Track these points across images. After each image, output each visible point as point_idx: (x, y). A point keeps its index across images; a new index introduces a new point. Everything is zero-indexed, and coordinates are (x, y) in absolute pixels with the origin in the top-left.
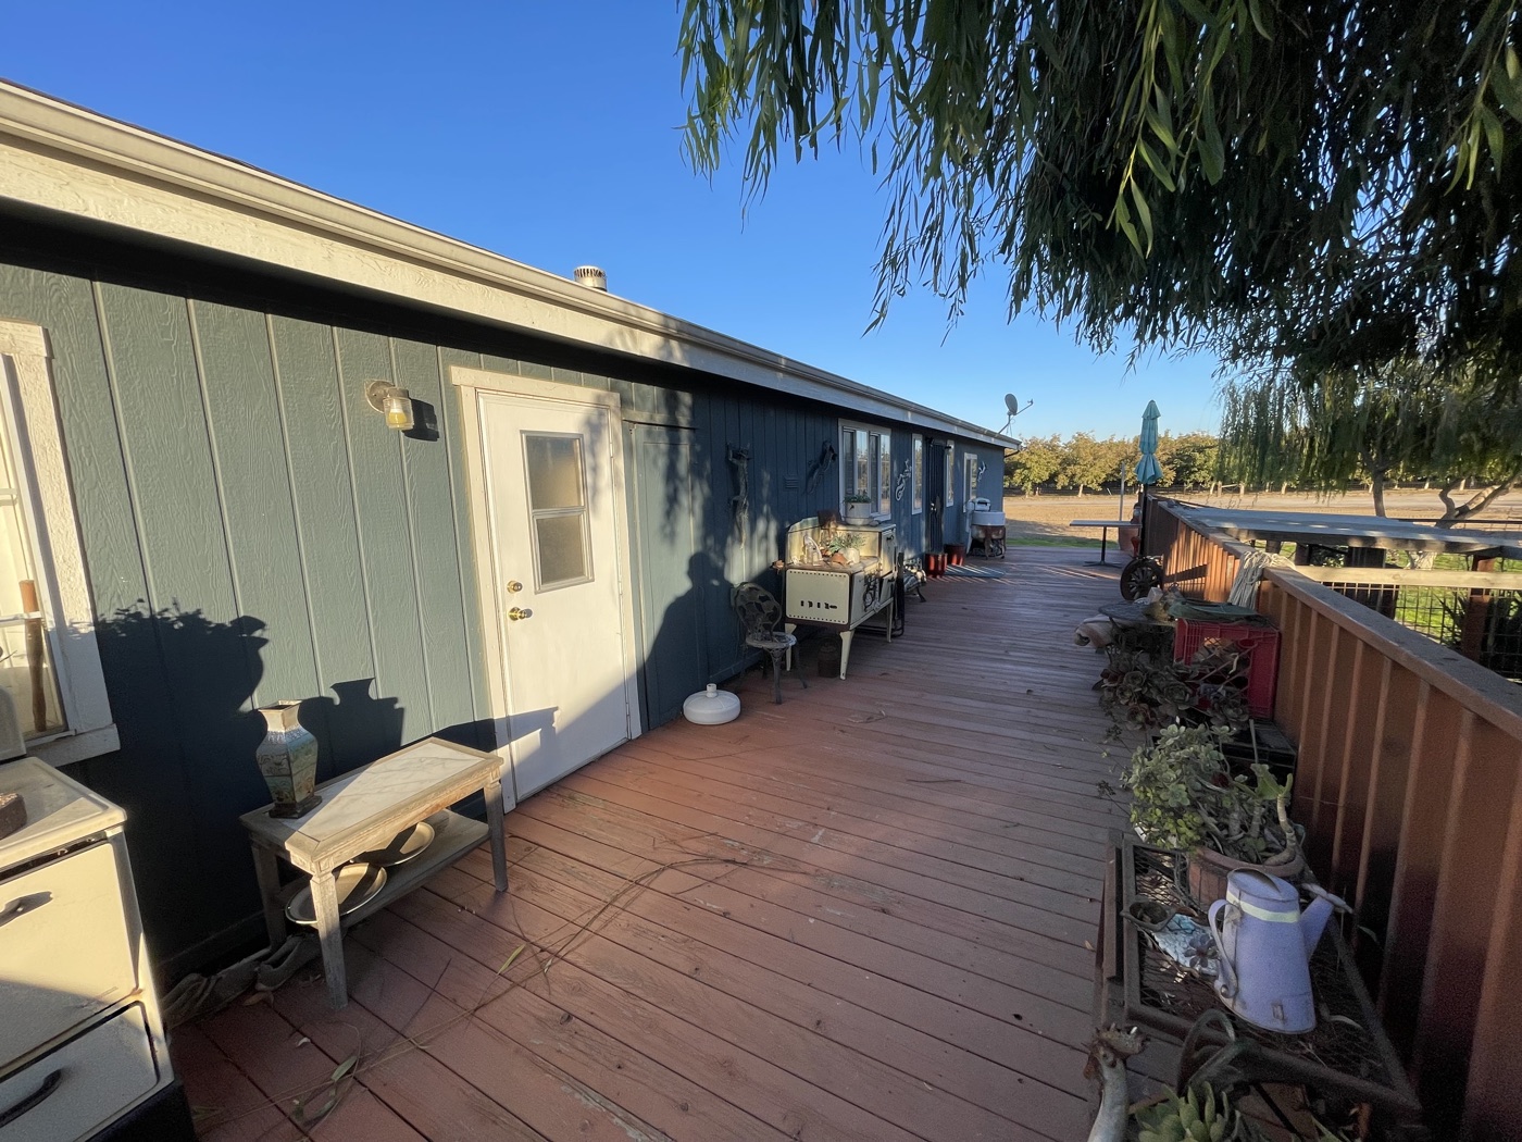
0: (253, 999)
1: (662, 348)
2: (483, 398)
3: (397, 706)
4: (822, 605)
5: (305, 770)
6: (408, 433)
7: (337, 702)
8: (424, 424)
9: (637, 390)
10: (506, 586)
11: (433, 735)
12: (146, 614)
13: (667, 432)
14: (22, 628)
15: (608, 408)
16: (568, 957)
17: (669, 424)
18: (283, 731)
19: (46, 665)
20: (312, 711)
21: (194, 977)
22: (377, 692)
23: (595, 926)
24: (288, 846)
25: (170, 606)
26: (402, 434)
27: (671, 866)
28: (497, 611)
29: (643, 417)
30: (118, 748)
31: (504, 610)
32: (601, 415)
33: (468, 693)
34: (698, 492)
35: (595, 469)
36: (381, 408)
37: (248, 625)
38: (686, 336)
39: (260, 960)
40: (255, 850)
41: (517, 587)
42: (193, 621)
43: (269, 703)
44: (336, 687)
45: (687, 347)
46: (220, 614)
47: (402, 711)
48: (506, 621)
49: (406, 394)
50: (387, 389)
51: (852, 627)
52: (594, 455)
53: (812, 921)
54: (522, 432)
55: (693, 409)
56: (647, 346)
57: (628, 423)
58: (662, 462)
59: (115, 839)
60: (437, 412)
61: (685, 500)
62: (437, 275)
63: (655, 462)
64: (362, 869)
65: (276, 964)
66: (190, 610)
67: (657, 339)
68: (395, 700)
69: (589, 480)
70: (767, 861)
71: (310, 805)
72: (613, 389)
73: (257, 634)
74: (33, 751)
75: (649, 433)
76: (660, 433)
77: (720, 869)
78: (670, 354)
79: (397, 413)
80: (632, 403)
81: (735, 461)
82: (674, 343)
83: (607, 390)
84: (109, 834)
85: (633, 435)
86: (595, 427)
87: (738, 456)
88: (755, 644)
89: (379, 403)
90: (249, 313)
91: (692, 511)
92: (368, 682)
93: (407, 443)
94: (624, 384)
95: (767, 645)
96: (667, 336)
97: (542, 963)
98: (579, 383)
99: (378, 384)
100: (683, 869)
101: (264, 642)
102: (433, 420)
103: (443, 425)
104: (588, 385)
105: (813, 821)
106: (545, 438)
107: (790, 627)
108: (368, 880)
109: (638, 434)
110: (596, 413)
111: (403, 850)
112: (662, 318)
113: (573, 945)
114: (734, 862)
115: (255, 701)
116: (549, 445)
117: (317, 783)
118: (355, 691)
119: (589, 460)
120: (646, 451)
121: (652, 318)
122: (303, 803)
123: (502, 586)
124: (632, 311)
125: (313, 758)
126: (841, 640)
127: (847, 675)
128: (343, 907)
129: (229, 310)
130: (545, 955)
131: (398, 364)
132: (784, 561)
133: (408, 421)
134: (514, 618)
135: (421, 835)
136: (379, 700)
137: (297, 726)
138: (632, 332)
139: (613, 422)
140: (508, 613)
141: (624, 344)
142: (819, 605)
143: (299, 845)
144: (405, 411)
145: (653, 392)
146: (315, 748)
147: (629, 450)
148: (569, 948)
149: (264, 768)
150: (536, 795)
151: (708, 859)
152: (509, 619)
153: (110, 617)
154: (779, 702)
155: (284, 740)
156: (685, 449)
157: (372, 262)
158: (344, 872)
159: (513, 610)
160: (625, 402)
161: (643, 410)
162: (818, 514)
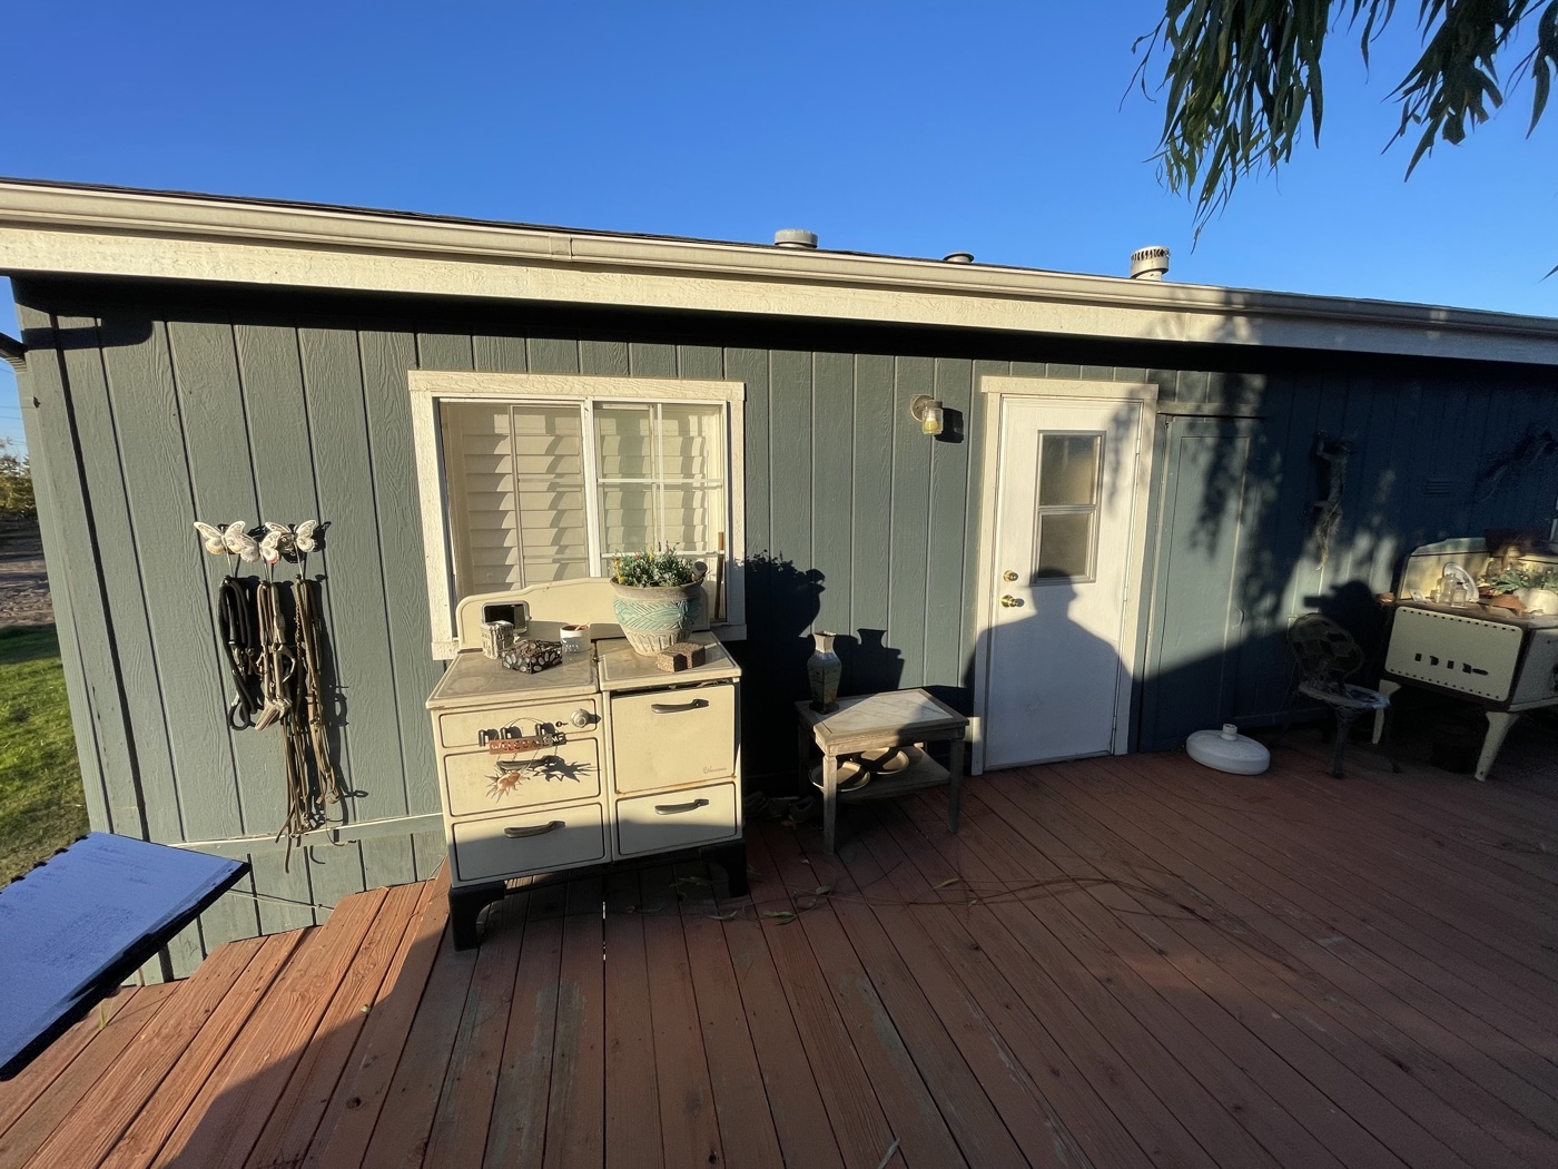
0: (785, 823)
1: (1223, 327)
2: (1007, 402)
3: (900, 657)
4: (1458, 667)
5: (831, 686)
6: (939, 437)
7: (860, 642)
8: (953, 427)
9: (1184, 378)
10: (1003, 574)
11: (923, 688)
12: (767, 560)
13: (1218, 426)
14: (716, 559)
15: (1142, 402)
16: (991, 906)
17: (1224, 413)
18: (823, 651)
19: (723, 582)
20: (841, 643)
21: (760, 793)
22: (888, 642)
23: (1022, 895)
24: (815, 730)
25: (778, 556)
26: (934, 438)
27: (1116, 883)
28: (991, 596)
29: (1187, 407)
30: (745, 638)
31: (998, 596)
32: (1132, 410)
33: (956, 662)
34: (1255, 495)
35: (1116, 469)
36: (920, 417)
37: (815, 575)
38: (1259, 309)
39: (793, 801)
40: (799, 727)
41: (1013, 577)
42: (788, 566)
43: (819, 631)
44: (861, 631)
45: (1259, 321)
46: (801, 567)
47: (902, 661)
48: (998, 606)
49: (940, 405)
50: (926, 402)
51: (1512, 708)
52: (1117, 452)
53: (1275, 1016)
54: (1040, 431)
55: (1264, 395)
56: (1199, 329)
57: (1163, 420)
58: (1204, 459)
59: (735, 684)
60: (965, 418)
61: (1233, 505)
62: (976, 300)
63: (1194, 459)
64: (856, 768)
65: (801, 807)
66: (788, 561)
67: (1215, 319)
68: (898, 652)
69: (1107, 478)
70: (1238, 931)
71: (831, 709)
72: (1151, 380)
73: (819, 582)
74: (712, 629)
75: (1191, 427)
76: (1207, 427)
77: (1173, 911)
78: (1232, 334)
79: (931, 421)
80: (1174, 394)
81: (1326, 457)
82: (1240, 321)
83: (1144, 382)
84: (735, 681)
85: (1169, 430)
86: (1122, 423)
87: (1333, 448)
88: (1311, 693)
89: (919, 413)
90: (845, 355)
91: (1242, 517)
92: (882, 633)
93: (936, 445)
94: (1166, 374)
95: (1332, 699)
96: (1228, 313)
97: (968, 900)
98: (1110, 378)
99: (922, 398)
100: (1127, 890)
101: (822, 589)
102: (961, 425)
103: (968, 430)
104: (1120, 379)
105: (1330, 922)
106: (1064, 436)
107: (1390, 687)
108: (858, 776)
109: (1177, 428)
110: (1126, 408)
111: (885, 766)
112: (1223, 294)
113: (998, 899)
114: (1192, 912)
115: (813, 629)
116: (1067, 443)
117: (838, 696)
118: (872, 636)
119: (1109, 457)
120: (1183, 447)
121: (1209, 297)
122: (828, 705)
123: (999, 573)
124: (1181, 294)
125: (838, 676)
126: (1486, 724)
127: (1490, 776)
128: (839, 786)
129: (833, 355)
130: (972, 895)
131: (938, 380)
132: (1395, 595)
133: (938, 428)
134: (1006, 605)
135: (899, 760)
136: (887, 648)
137: (831, 650)
138: (1179, 318)
139: (1146, 417)
140: (1001, 599)
141: (1167, 330)
142: (1451, 665)
143: (821, 731)
144: (937, 420)
145: (1205, 379)
146: (840, 669)
147: (1160, 446)
148: (993, 899)
149: (810, 674)
150: (1004, 771)
151: (1162, 895)
152: (1001, 605)
153: (751, 559)
154: (1338, 776)
155: (823, 658)
156: (1243, 445)
157: (924, 301)
158: (846, 765)
159: (1006, 597)
160: (1164, 394)
161: (1189, 399)
162: (1487, 534)
